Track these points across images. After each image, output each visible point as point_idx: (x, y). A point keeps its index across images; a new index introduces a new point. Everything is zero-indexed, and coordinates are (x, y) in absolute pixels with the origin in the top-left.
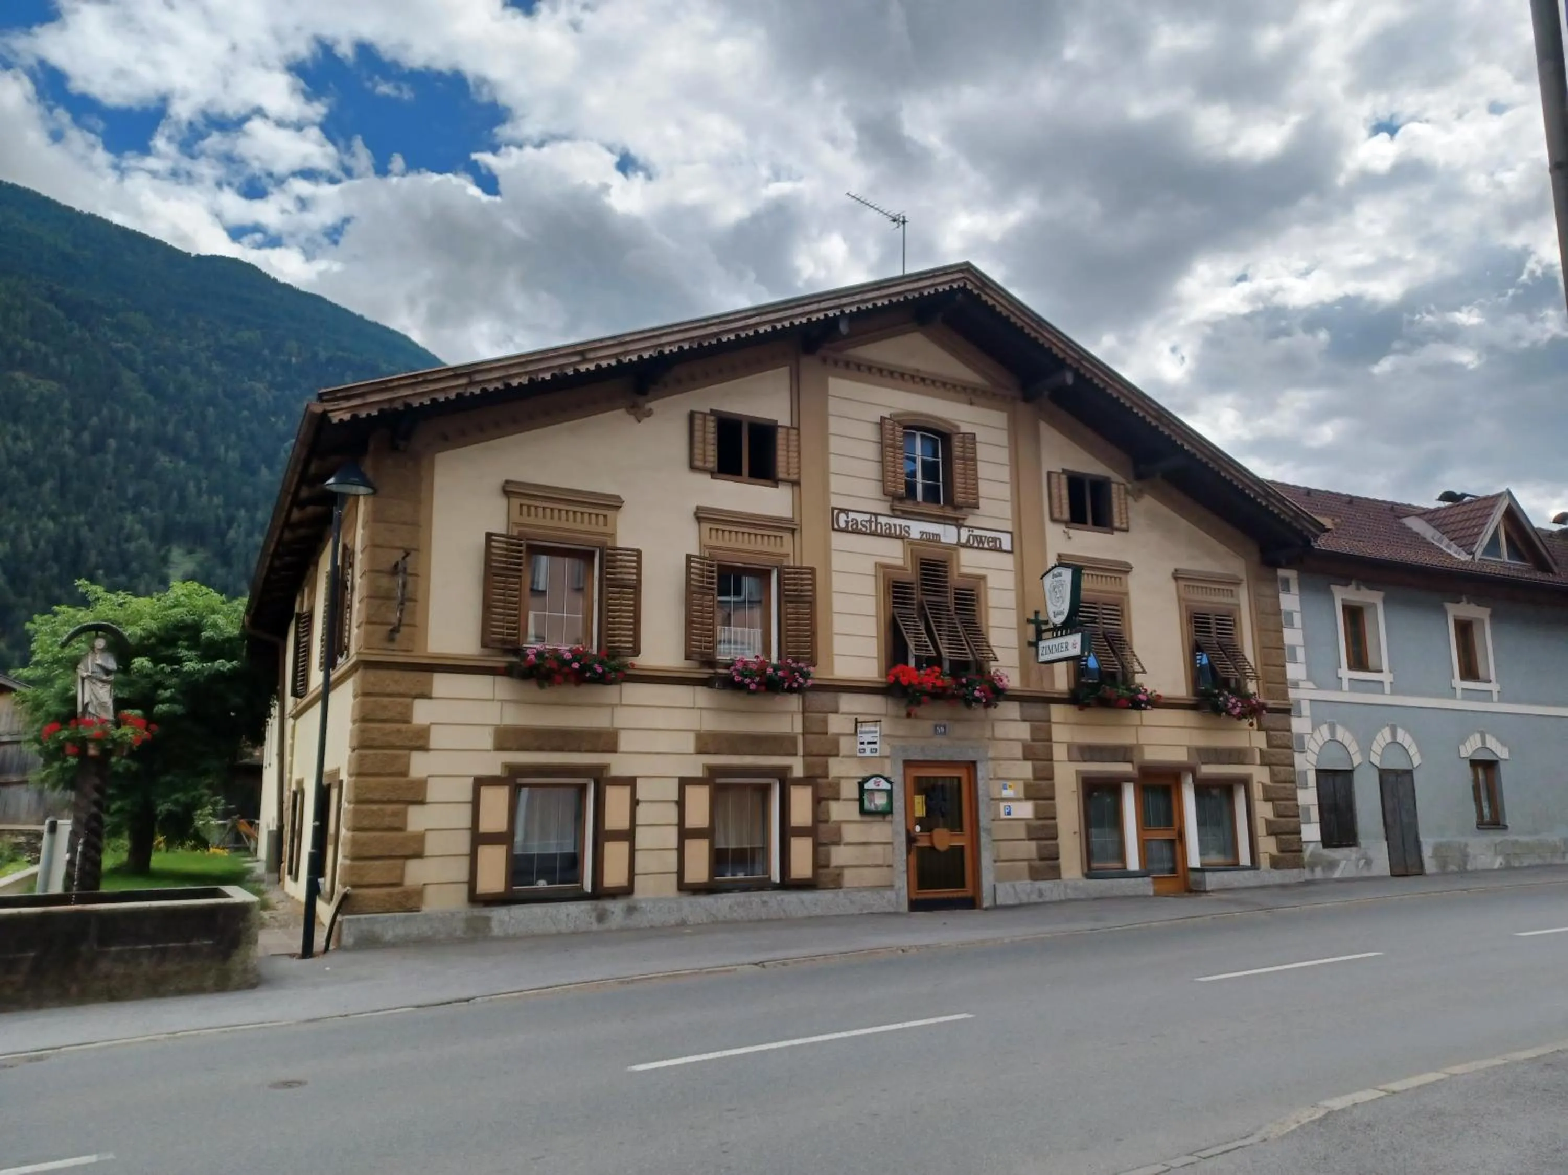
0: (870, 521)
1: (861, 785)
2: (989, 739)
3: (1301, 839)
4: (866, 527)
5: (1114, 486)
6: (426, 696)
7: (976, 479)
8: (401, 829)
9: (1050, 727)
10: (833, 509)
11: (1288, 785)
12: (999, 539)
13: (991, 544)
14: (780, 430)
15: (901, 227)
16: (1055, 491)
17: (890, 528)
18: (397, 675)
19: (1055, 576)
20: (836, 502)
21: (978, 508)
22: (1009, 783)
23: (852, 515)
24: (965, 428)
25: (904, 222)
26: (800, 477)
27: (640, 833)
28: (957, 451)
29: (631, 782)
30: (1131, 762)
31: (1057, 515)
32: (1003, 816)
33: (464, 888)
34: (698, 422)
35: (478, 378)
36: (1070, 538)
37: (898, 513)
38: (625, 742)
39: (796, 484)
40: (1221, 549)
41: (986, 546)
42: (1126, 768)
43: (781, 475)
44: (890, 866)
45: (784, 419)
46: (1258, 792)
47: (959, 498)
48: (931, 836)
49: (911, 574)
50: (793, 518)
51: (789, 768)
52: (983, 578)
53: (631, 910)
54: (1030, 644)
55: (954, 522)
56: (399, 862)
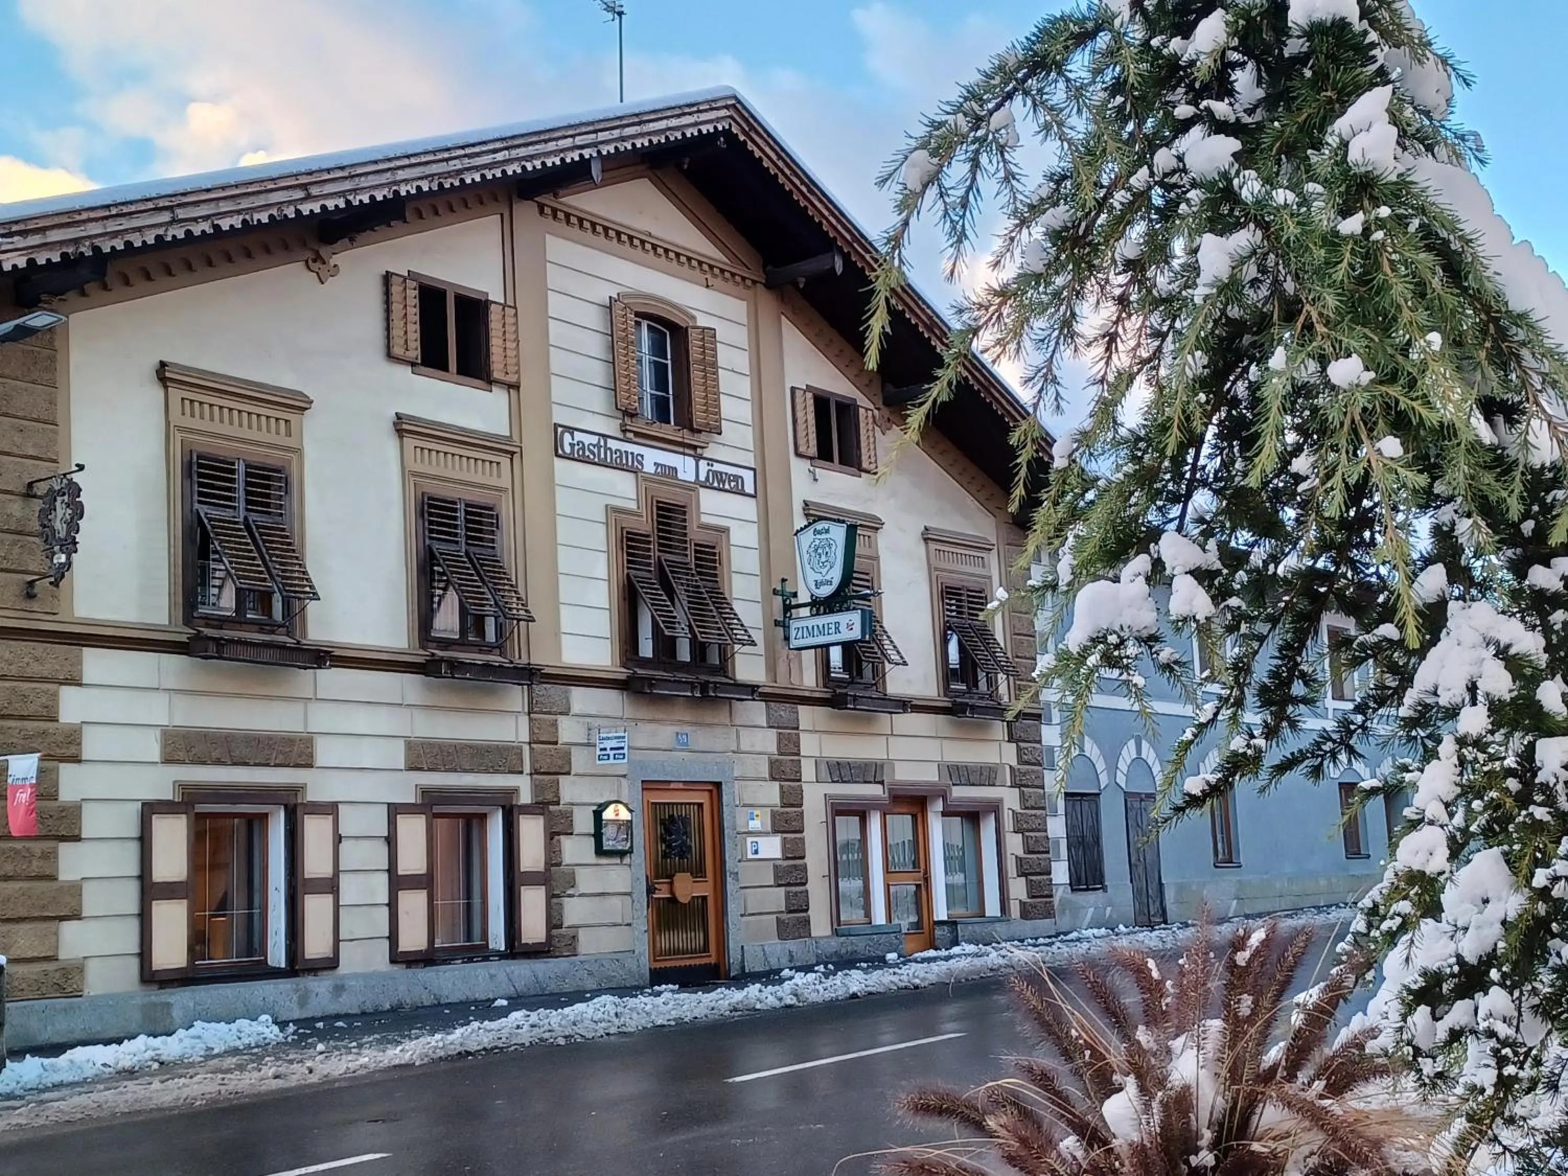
0: (598, 446)
1: (598, 815)
2: (734, 752)
3: (1051, 880)
4: (594, 454)
5: (862, 411)
6: (75, 681)
7: (718, 393)
8: (53, 878)
9: (798, 736)
10: (556, 426)
11: (1038, 812)
12: (741, 478)
13: (733, 484)
14: (493, 307)
15: (617, 21)
16: (800, 414)
17: (621, 457)
18: (39, 649)
19: (816, 532)
20: (561, 416)
21: (720, 434)
22: (757, 812)
23: (578, 436)
24: (703, 321)
25: (620, 14)
26: (519, 378)
27: (345, 882)
28: (695, 353)
29: (331, 809)
30: (882, 783)
31: (802, 449)
32: (750, 856)
33: (135, 963)
34: (396, 289)
35: (181, 213)
36: (816, 480)
37: (630, 435)
38: (325, 753)
39: (514, 387)
40: (970, 502)
41: (727, 487)
42: (875, 790)
43: (497, 375)
44: (629, 925)
45: (496, 295)
46: (1008, 823)
47: (699, 417)
48: (671, 884)
49: (645, 524)
50: (511, 437)
51: (515, 791)
52: (725, 530)
53: (339, 989)
54: (777, 623)
55: (692, 452)
56: (52, 925)
